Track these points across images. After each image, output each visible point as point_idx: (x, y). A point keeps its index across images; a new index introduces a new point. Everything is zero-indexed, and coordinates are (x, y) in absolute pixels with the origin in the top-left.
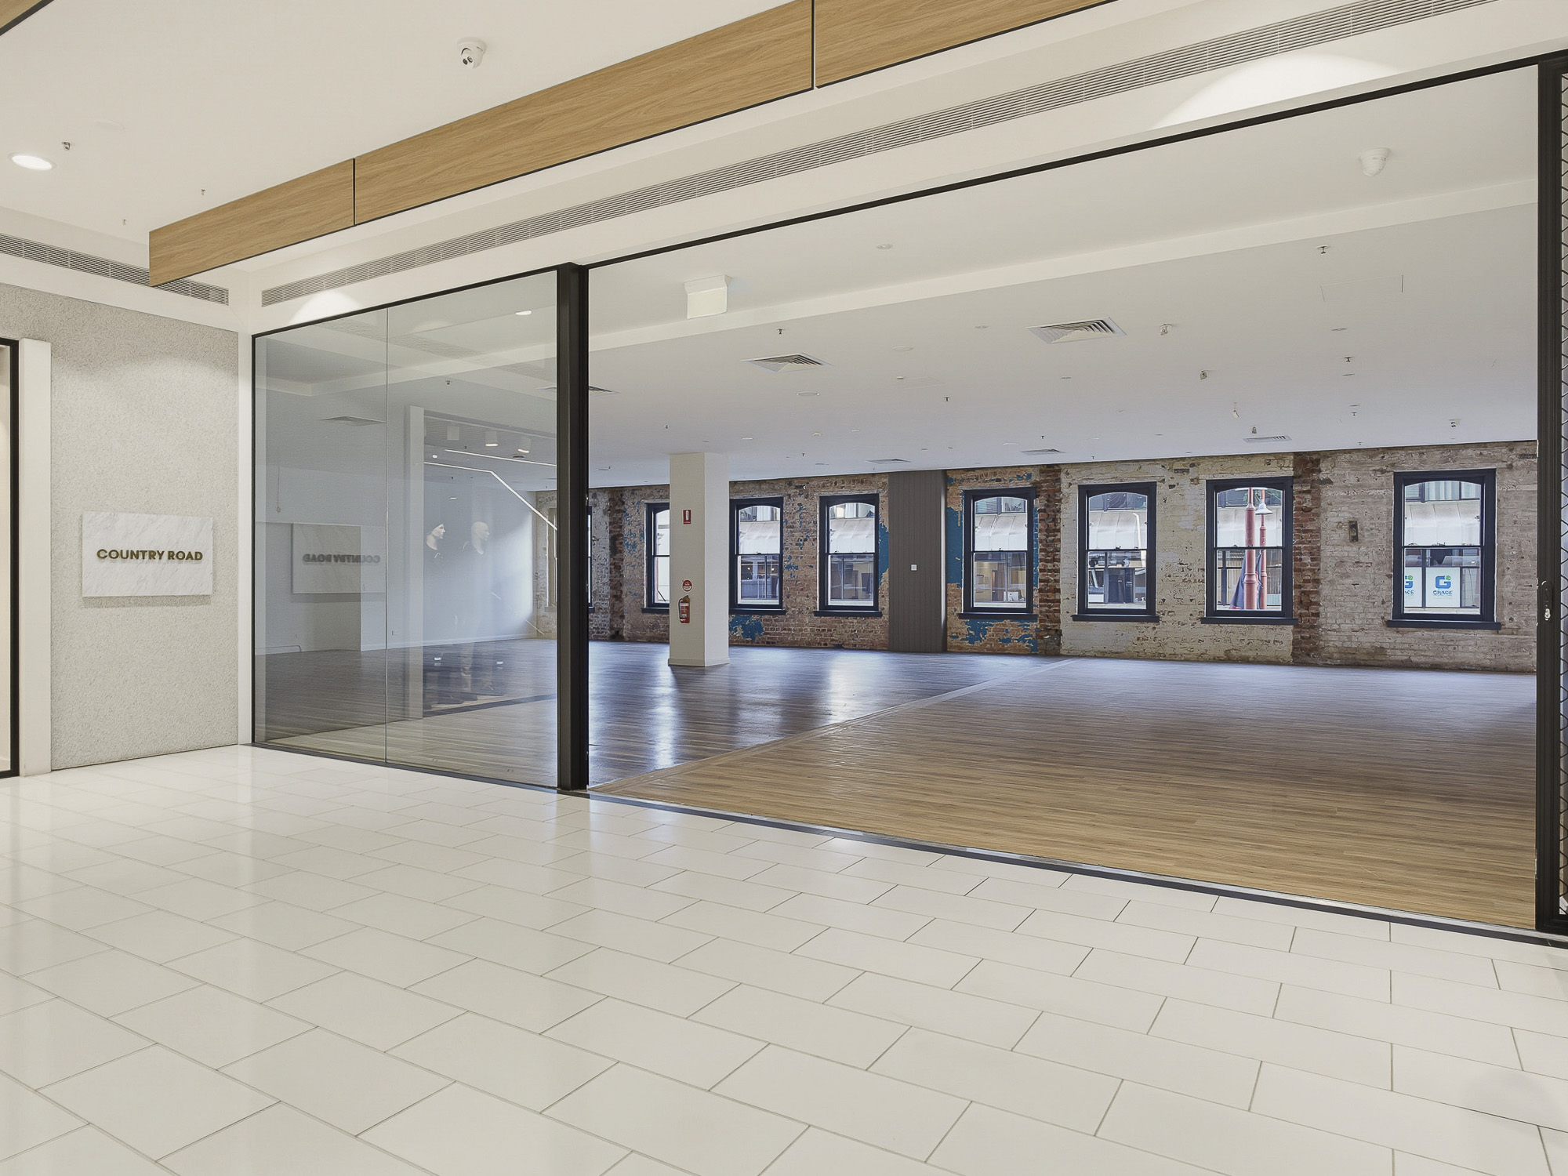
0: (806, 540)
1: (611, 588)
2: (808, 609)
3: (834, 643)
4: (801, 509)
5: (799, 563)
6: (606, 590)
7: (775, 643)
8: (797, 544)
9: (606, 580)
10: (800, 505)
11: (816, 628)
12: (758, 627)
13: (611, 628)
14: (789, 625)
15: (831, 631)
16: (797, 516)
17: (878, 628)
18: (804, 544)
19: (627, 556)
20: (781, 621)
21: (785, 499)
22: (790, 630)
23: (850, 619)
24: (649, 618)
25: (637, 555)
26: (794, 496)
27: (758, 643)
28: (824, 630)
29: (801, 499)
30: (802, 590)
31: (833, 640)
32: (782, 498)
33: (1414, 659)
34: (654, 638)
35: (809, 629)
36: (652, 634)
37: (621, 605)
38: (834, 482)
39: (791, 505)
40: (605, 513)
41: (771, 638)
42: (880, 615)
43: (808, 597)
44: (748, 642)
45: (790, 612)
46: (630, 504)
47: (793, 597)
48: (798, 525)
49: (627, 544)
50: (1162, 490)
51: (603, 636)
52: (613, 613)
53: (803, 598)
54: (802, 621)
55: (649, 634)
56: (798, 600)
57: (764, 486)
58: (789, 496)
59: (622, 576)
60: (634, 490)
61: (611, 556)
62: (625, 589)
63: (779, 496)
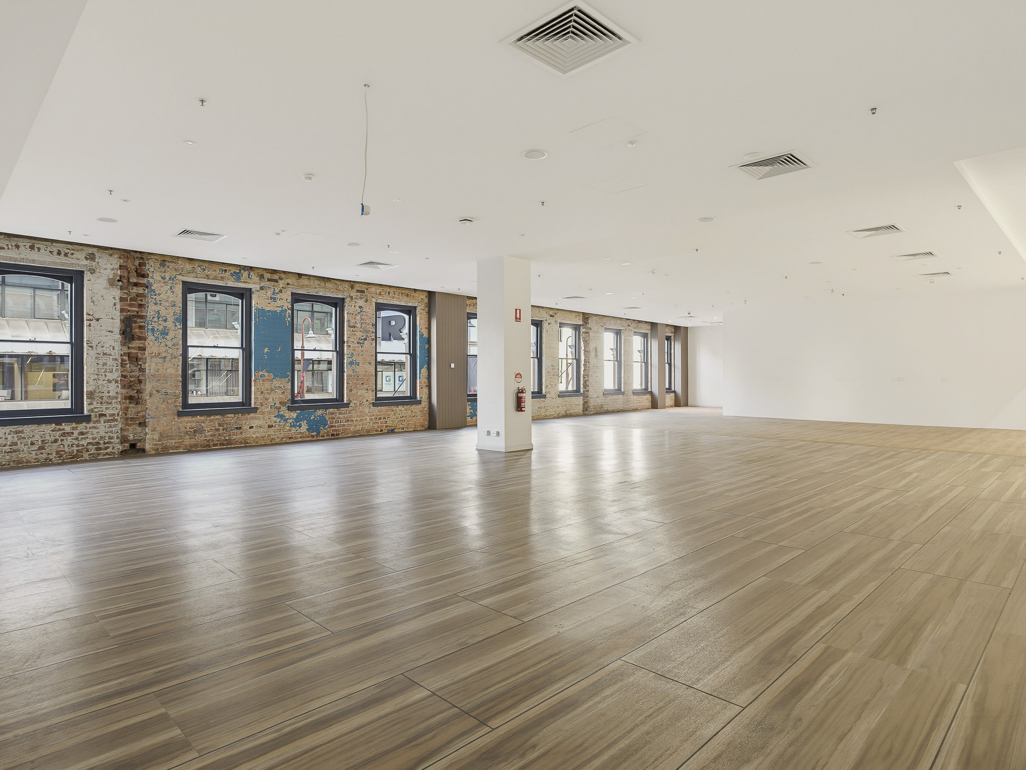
0: (365, 339)
1: (123, 387)
2: (367, 401)
3: (389, 428)
4: (361, 311)
5: (360, 360)
6: (114, 389)
7: (338, 435)
8: (358, 343)
9: (116, 375)
10: (360, 307)
11: (373, 418)
12: (323, 422)
13: (124, 440)
14: (351, 417)
15: (385, 418)
16: (358, 317)
17: (419, 414)
18: (364, 343)
19: (152, 345)
20: (344, 414)
21: (348, 300)
22: (352, 421)
23: (400, 407)
24: (188, 422)
25: (169, 344)
26: (356, 299)
27: (323, 436)
28: (380, 418)
29: (361, 303)
30: (363, 384)
31: (387, 427)
32: (343, 300)
33: (610, 409)
34: (196, 445)
35: (368, 419)
36: (193, 441)
37: (139, 408)
38: (388, 291)
39: (353, 307)
40: (111, 283)
41: (336, 430)
42: (420, 402)
43: (367, 390)
44: (313, 436)
45: (352, 404)
46: (157, 276)
47: (354, 391)
48: (359, 325)
49: (153, 330)
50: (545, 325)
51: (107, 454)
52: (128, 421)
53: (364, 391)
54: (363, 412)
55: (188, 441)
56: (359, 393)
57: (329, 285)
58: (352, 298)
59: (142, 370)
60: (165, 260)
61: (123, 344)
62: (148, 387)
63: (342, 297)
